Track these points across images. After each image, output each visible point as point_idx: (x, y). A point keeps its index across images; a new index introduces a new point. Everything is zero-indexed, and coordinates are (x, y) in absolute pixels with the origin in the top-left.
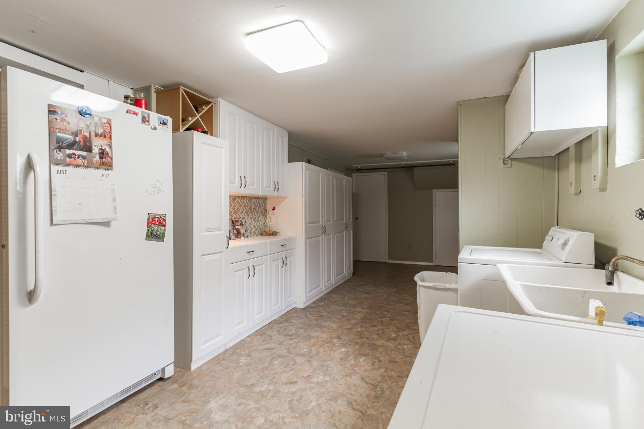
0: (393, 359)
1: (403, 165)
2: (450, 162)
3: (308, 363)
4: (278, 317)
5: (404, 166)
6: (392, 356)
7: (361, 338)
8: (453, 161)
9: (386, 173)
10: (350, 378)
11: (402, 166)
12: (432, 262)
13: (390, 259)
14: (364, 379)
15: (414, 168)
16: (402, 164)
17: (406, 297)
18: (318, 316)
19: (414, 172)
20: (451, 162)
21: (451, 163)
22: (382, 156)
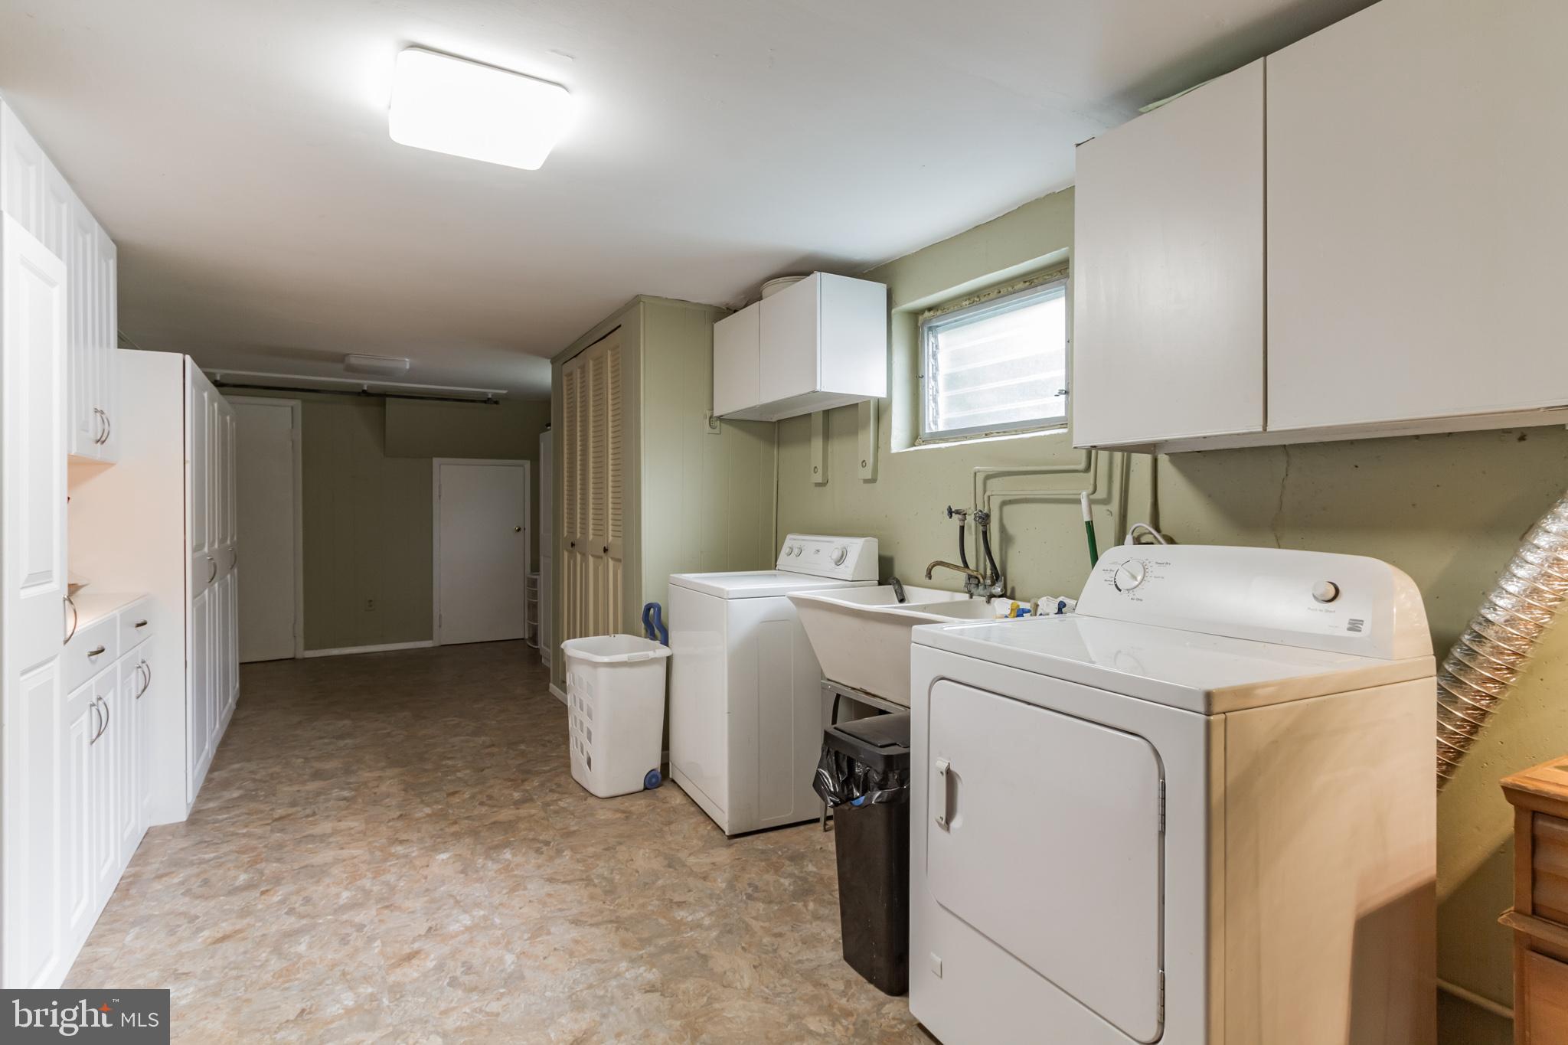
0: (564, 831)
1: (366, 388)
2: (488, 395)
3: (392, 911)
4: (127, 867)
5: (370, 391)
6: (557, 827)
7: (455, 823)
8: (494, 395)
9: (297, 404)
10: (525, 889)
11: (364, 392)
12: (431, 638)
13: (308, 647)
14: (552, 879)
15: (388, 399)
16: (361, 385)
17: (453, 720)
18: (270, 821)
19: (387, 407)
20: (490, 396)
21: (489, 399)
22: (341, 358)
